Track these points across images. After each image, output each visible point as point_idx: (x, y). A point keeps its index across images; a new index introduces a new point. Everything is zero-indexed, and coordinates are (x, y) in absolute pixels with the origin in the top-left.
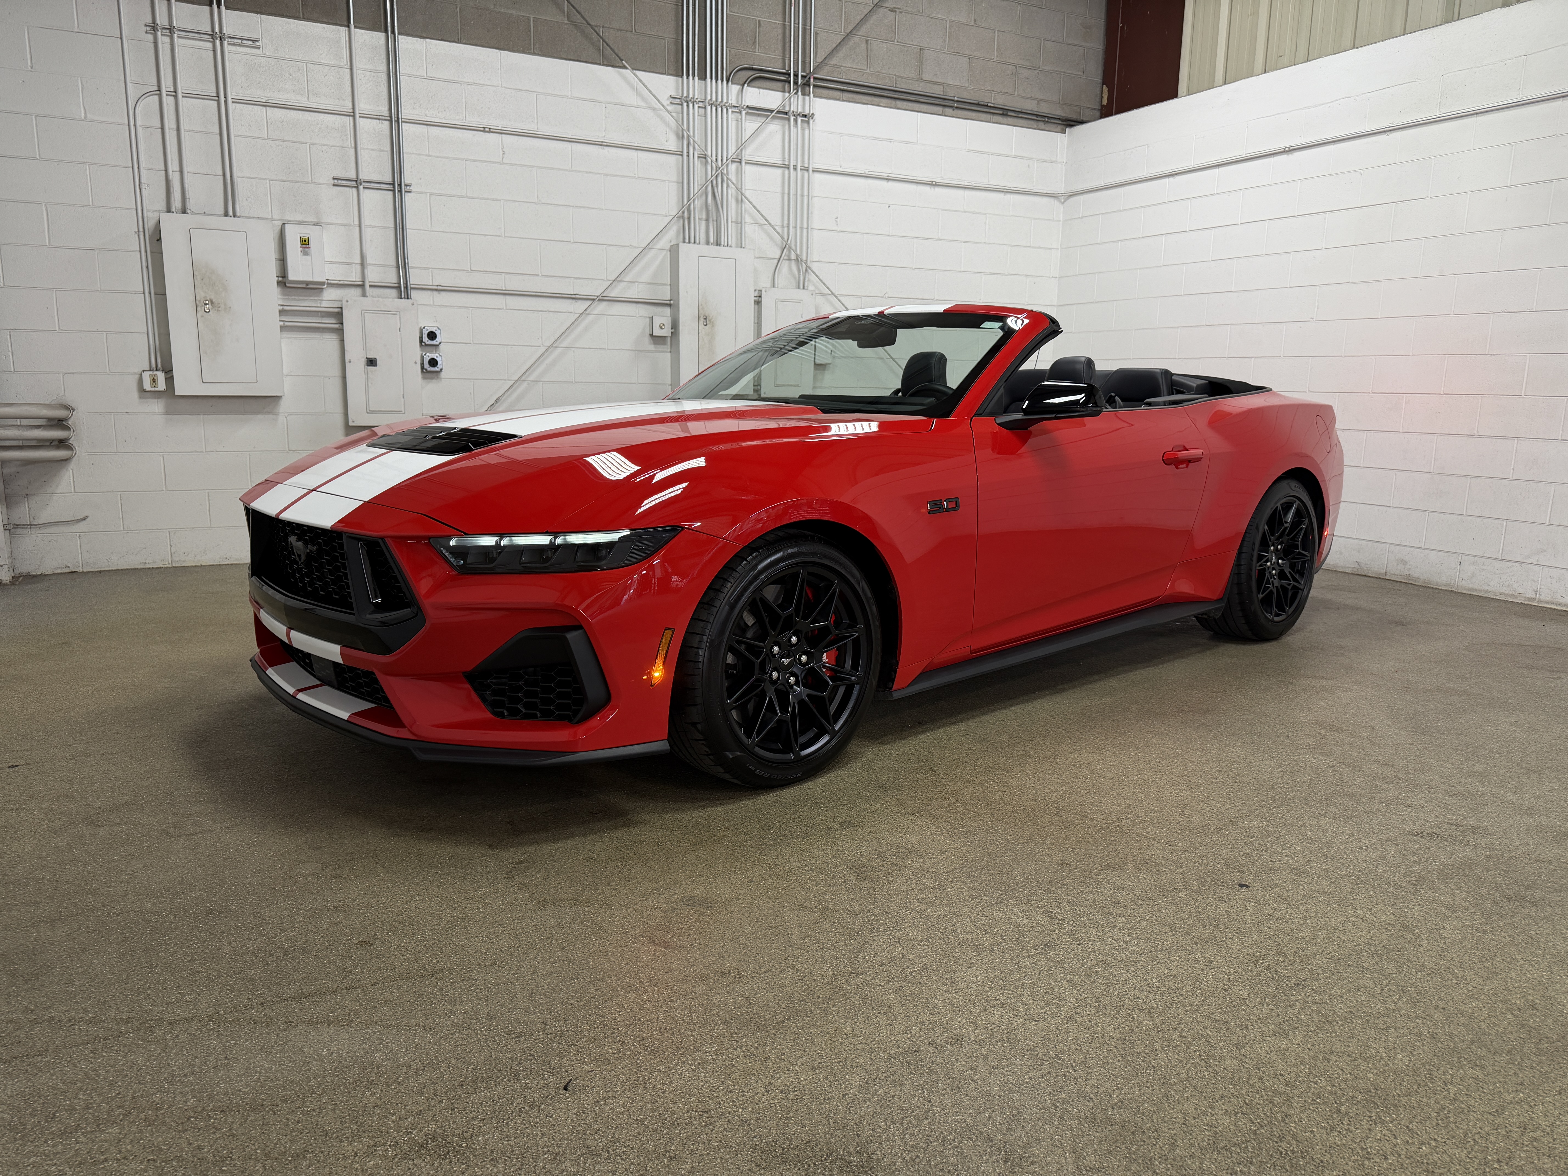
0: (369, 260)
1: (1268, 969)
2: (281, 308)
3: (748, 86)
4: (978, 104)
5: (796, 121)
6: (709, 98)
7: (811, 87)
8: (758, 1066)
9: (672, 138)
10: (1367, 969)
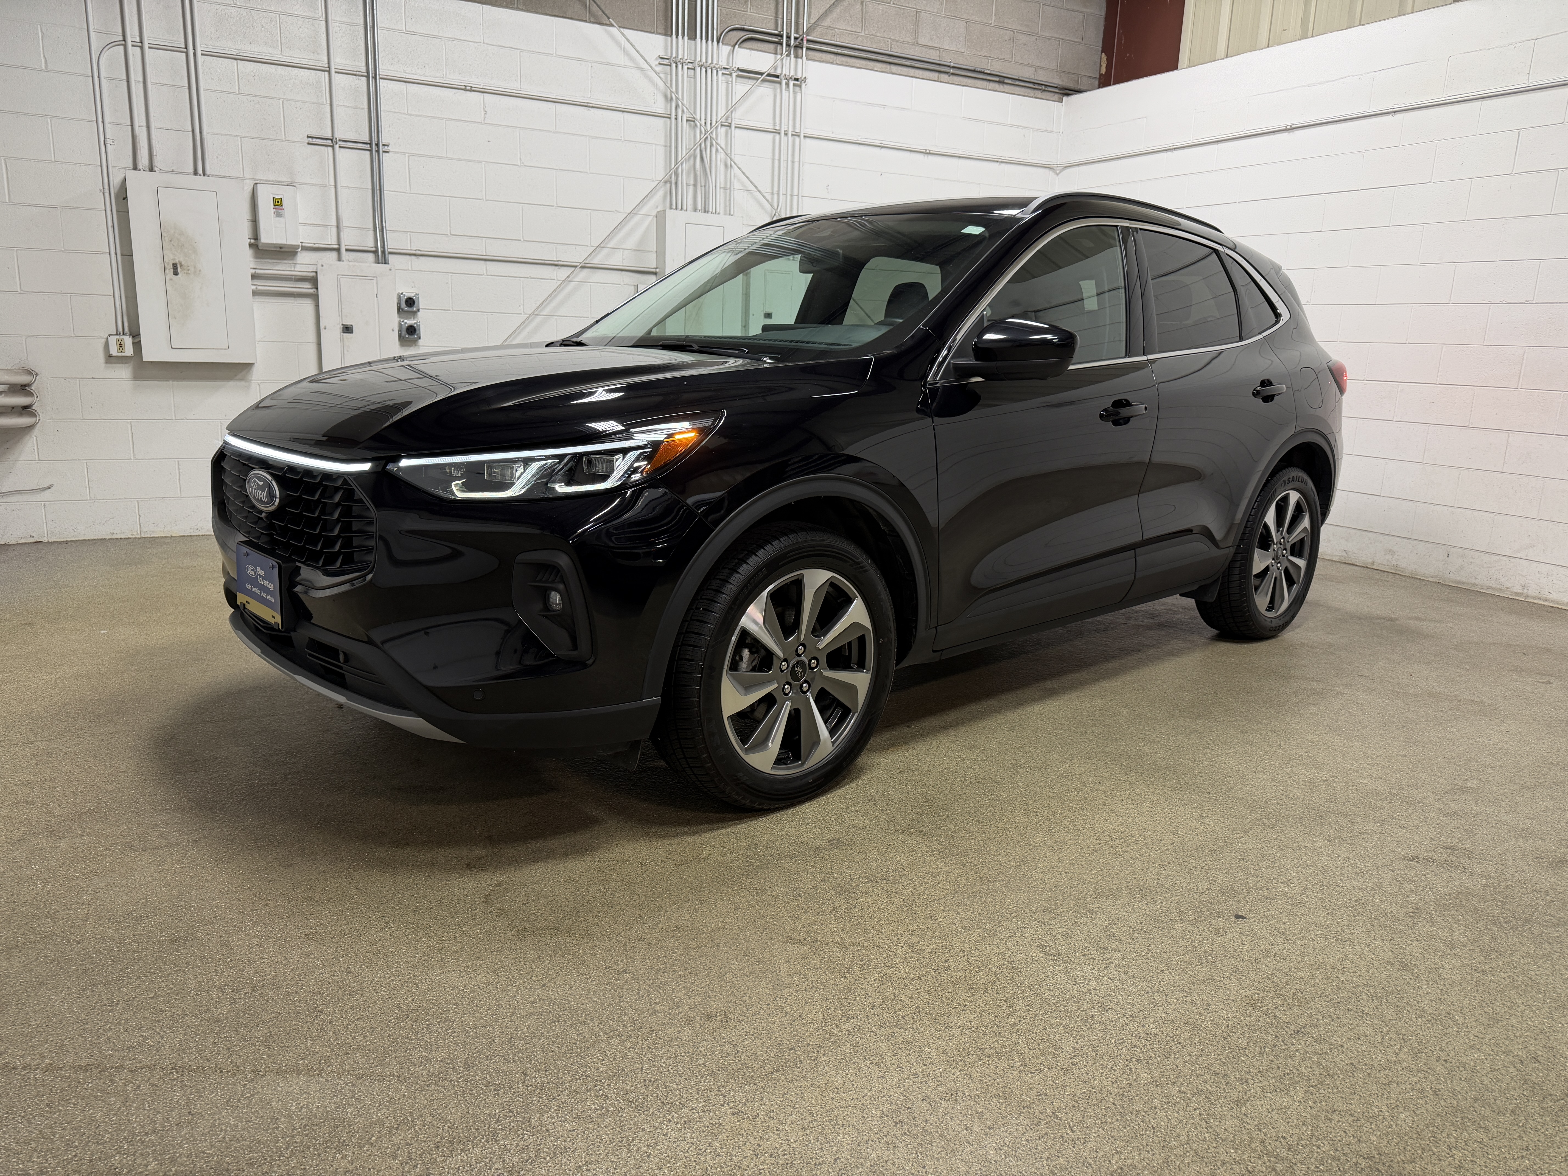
0: (345, 222)
1: (1266, 1014)
2: (253, 271)
3: (739, 47)
4: (974, 71)
5: (787, 84)
6: (699, 59)
7: (804, 49)
8: (746, 1125)
9: (661, 100)
10: (1367, 1014)
